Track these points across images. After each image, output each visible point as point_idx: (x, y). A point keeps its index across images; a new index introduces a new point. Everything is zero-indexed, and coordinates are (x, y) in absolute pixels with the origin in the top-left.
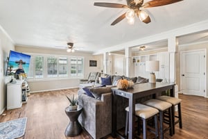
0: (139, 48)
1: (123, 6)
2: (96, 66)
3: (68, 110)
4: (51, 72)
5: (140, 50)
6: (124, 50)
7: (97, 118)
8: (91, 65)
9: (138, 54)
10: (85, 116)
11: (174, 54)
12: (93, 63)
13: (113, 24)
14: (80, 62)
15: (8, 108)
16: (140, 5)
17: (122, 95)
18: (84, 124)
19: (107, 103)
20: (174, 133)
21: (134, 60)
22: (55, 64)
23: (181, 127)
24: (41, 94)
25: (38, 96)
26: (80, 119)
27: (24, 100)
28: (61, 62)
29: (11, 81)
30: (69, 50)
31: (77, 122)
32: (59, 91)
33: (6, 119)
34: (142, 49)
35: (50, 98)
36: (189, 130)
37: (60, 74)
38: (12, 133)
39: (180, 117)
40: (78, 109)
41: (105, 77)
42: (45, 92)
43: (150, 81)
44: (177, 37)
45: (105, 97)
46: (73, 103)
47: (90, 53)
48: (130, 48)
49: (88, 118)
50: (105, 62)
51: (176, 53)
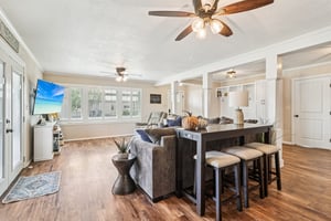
0: (225, 73)
1: (189, 15)
2: (160, 102)
3: (116, 159)
4: (93, 114)
5: (227, 77)
6: (201, 78)
7: (154, 168)
8: (152, 102)
9: (225, 84)
10: (139, 167)
11: (274, 81)
12: (156, 99)
13: (179, 39)
14: (135, 99)
15: (36, 159)
16: (211, 13)
17: (189, 137)
18: (137, 180)
19: (168, 148)
20: (266, 195)
21: (219, 94)
22: (99, 101)
23: (279, 188)
24: (79, 143)
25: (75, 145)
26: (132, 172)
27: (56, 150)
28: (108, 98)
29: (39, 123)
30: (119, 79)
31: (129, 176)
32: (105, 139)
33: (33, 173)
34: (231, 76)
35: (93, 148)
36: (291, 192)
37: (107, 115)
38: (43, 188)
39: (278, 174)
40: (130, 158)
41: (173, 119)
42: (85, 141)
43: (235, 122)
44: (279, 56)
45: (165, 141)
46: (123, 150)
47: (152, 84)
48: (210, 74)
49: (143, 170)
50: (173, 96)
51: (278, 79)
